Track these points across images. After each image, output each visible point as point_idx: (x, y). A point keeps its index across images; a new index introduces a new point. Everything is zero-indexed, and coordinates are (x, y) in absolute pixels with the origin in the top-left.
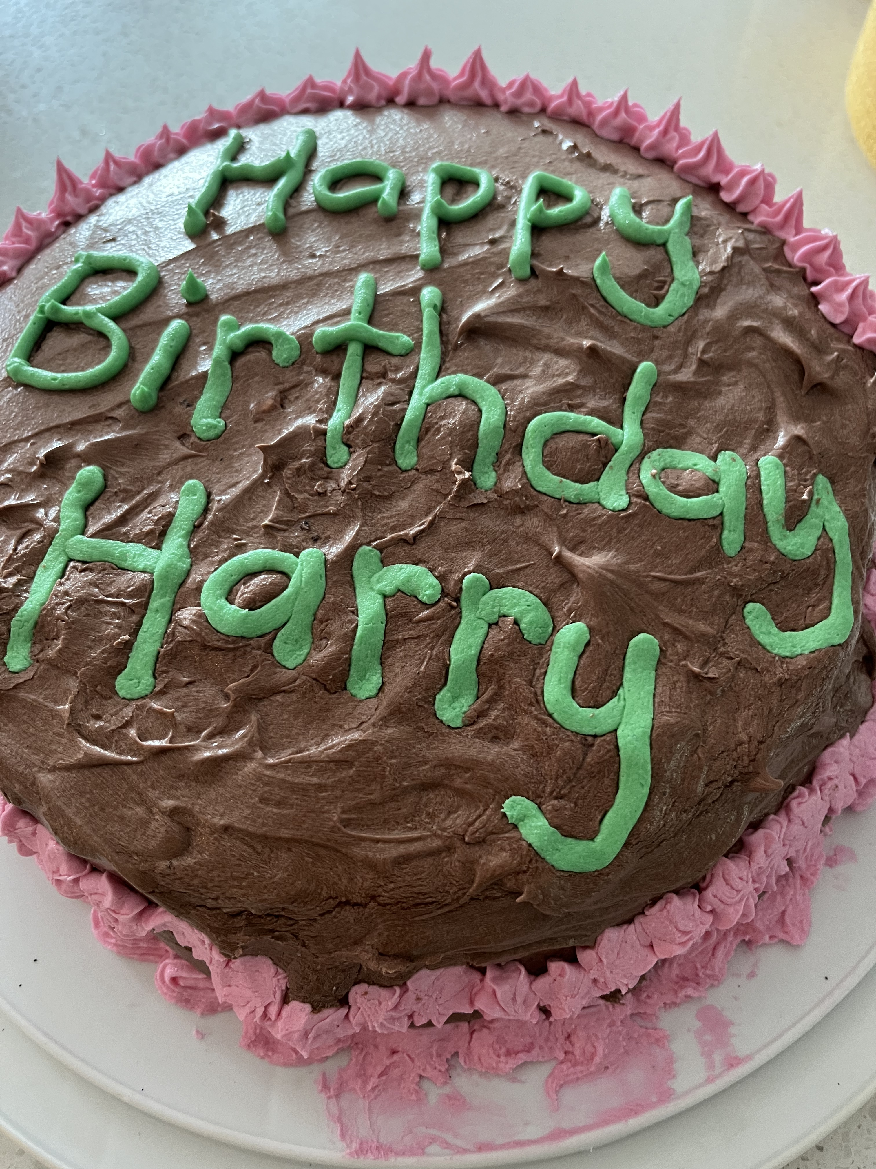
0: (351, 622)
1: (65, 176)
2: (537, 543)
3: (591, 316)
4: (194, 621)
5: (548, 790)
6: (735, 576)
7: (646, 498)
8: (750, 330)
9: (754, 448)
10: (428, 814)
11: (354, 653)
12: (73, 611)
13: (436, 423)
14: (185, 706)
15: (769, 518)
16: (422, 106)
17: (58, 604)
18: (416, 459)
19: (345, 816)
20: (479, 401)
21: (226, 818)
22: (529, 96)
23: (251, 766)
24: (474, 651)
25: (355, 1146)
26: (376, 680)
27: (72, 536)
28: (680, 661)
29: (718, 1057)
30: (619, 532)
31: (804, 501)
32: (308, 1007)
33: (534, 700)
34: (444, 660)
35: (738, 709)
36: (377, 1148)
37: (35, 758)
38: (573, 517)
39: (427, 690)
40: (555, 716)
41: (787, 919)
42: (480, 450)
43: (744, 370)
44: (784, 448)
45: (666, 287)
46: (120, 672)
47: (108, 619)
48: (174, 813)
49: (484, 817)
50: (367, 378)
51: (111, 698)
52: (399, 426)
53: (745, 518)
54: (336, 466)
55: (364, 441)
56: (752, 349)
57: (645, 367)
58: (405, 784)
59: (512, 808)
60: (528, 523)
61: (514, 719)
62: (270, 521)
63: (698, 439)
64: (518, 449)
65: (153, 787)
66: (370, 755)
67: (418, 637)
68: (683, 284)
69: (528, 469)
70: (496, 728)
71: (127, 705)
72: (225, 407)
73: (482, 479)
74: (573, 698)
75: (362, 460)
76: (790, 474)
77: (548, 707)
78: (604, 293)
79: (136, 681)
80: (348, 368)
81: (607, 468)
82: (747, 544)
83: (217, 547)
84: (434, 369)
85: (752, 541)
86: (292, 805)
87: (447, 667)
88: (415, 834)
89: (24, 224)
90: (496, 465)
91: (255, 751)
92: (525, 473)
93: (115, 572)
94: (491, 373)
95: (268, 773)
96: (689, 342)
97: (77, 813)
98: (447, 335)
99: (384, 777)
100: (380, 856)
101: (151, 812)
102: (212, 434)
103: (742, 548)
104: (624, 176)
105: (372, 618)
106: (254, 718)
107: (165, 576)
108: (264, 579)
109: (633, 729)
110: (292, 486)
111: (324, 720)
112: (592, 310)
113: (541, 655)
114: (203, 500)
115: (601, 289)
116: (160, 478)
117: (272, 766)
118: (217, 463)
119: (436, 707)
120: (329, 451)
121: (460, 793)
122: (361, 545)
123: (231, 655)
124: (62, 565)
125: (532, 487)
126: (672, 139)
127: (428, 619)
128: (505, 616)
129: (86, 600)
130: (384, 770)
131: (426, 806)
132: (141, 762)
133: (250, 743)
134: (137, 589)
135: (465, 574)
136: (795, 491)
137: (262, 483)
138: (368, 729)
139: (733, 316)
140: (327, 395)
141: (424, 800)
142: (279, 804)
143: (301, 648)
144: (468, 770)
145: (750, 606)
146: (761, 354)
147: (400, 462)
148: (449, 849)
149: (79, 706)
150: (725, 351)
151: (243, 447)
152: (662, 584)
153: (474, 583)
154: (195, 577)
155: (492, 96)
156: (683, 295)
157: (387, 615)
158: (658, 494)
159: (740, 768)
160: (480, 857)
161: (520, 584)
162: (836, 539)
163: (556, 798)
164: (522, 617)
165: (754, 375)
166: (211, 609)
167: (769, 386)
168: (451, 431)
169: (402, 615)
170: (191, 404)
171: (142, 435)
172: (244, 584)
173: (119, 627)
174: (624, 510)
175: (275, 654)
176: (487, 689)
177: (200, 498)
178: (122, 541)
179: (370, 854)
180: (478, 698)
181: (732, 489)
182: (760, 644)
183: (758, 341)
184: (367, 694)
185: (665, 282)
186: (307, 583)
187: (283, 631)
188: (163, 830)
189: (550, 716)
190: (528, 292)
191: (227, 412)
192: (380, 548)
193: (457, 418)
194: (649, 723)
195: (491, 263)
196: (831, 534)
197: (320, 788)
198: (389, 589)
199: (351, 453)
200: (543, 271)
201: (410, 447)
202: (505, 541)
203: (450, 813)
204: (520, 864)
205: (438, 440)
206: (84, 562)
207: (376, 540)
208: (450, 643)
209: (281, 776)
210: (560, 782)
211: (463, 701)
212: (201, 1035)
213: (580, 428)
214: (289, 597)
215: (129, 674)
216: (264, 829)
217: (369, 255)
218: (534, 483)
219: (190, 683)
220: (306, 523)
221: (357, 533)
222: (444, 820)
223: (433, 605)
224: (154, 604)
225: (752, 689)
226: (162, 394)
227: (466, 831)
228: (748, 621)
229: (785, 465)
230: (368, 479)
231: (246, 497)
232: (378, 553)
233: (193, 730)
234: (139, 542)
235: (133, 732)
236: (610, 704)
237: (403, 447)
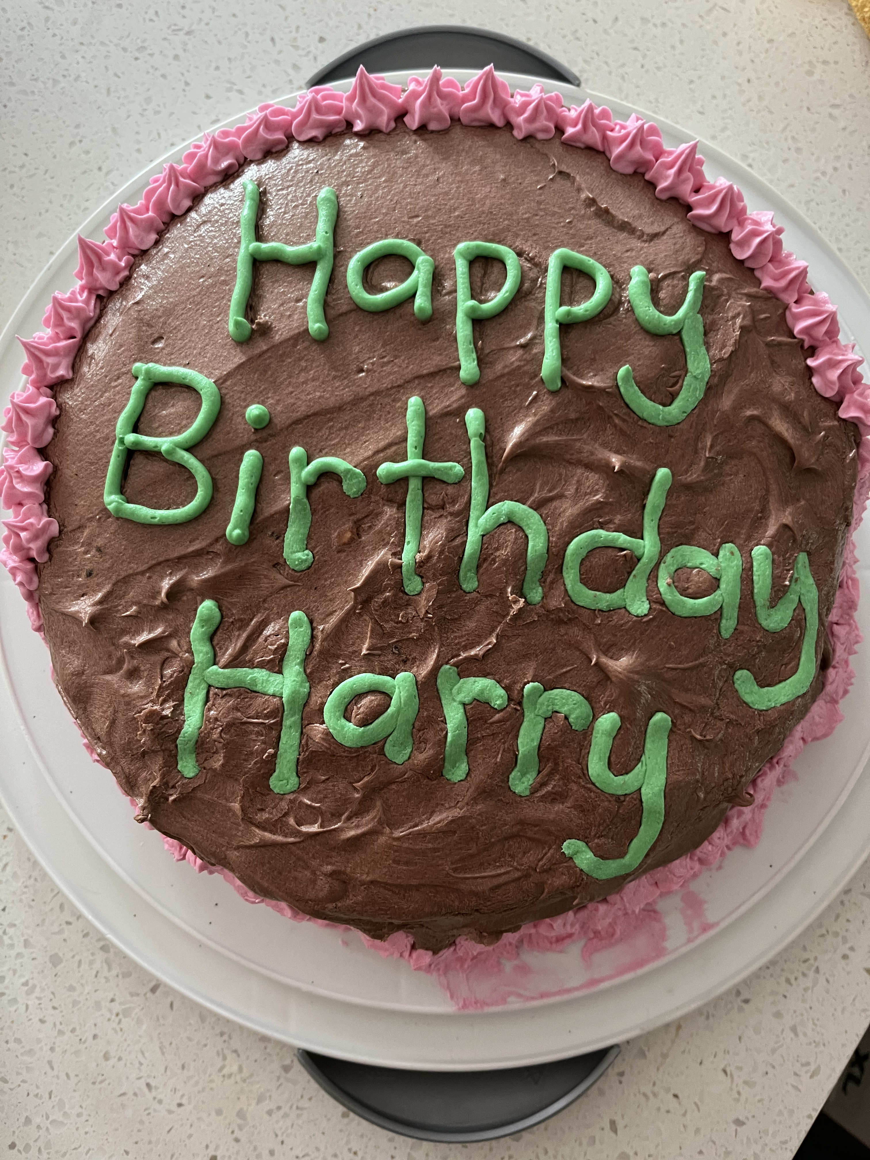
0: (442, 730)
1: (89, 252)
2: (577, 648)
3: (615, 426)
4: (323, 739)
5: (592, 834)
6: (729, 655)
7: (663, 603)
8: (752, 418)
9: (749, 538)
10: (510, 855)
11: (447, 753)
12: (225, 734)
13: (492, 554)
14: (325, 797)
15: (758, 603)
16: (432, 132)
17: (212, 729)
18: (477, 583)
19: (454, 866)
20: (525, 528)
21: (371, 875)
22: (543, 122)
23: (382, 840)
24: (536, 743)
25: (461, 1005)
26: (464, 767)
27: (208, 668)
28: (686, 729)
29: (696, 925)
30: (642, 633)
31: (786, 586)
32: (430, 953)
33: (581, 775)
34: (514, 751)
35: (725, 755)
36: (476, 1003)
37: (221, 840)
38: (605, 624)
39: (503, 774)
40: (597, 784)
41: (747, 832)
42: (528, 572)
43: (745, 459)
44: (773, 537)
45: (680, 381)
46: (271, 775)
47: (253, 737)
48: (332, 874)
49: (549, 854)
50: (428, 509)
51: (268, 794)
52: (461, 559)
53: (739, 607)
54: (412, 594)
55: (434, 575)
56: (751, 438)
57: (662, 472)
58: (493, 840)
59: (569, 847)
60: (570, 632)
61: (567, 786)
62: (368, 650)
63: (704, 535)
64: (560, 570)
65: (314, 857)
66: (467, 825)
67: (493, 734)
68: (695, 377)
69: (569, 587)
70: (554, 794)
71: (281, 800)
72: (309, 537)
73: (532, 594)
74: (610, 769)
75: (434, 592)
76: (777, 562)
77: (592, 778)
78: (627, 401)
79: (285, 781)
80: (412, 501)
81: (631, 577)
82: (739, 627)
83: (328, 671)
84: (484, 497)
85: (744, 624)
86: (416, 863)
87: (516, 756)
88: (503, 870)
89: (65, 315)
90: (542, 581)
91: (384, 828)
92: (566, 590)
93: (249, 695)
94: (532, 499)
95: (395, 843)
96: (698, 438)
97: (262, 878)
98: (492, 457)
99: (478, 838)
100: (480, 889)
101: (315, 874)
102: (304, 566)
103: (736, 629)
104: (640, 237)
105: (457, 727)
106: (379, 803)
107: (292, 700)
108: (371, 701)
109: (652, 789)
110: (380, 616)
111: (430, 801)
112: (617, 421)
113: (585, 738)
114: (309, 631)
115: (625, 397)
116: (266, 605)
117: (398, 839)
118: (313, 591)
119: (510, 784)
120: (406, 582)
121: (530, 839)
122: (442, 665)
123: (355, 760)
124: (205, 691)
125: (572, 601)
126: (688, 179)
127: (499, 721)
128: (557, 712)
129: (234, 724)
130: (478, 833)
131: (508, 850)
132: (303, 841)
133: (380, 822)
134: (272, 712)
135: (525, 684)
136: (780, 577)
137: (355, 612)
138: (463, 807)
139: (738, 407)
140: (397, 528)
141: (506, 846)
142: (407, 863)
143: (405, 749)
144: (536, 826)
145: (738, 674)
146: (759, 442)
147: (464, 586)
148: (527, 876)
149: (247, 804)
150: (729, 441)
151: (332, 577)
152: (674, 673)
153: (534, 690)
154: (316, 700)
155: (505, 116)
156: (695, 389)
157: (467, 720)
158: (673, 601)
159: (726, 795)
160: (548, 879)
161: (566, 685)
162: (808, 609)
163: (599, 837)
164: (570, 714)
165: (753, 464)
166: (334, 729)
167: (765, 474)
168: (505, 562)
169: (479, 719)
170: (280, 536)
171: (242, 567)
172: (356, 704)
173: (264, 742)
174: (646, 615)
175: (387, 754)
176: (545, 766)
177: (306, 629)
178: (249, 667)
179: (473, 888)
180: (539, 772)
181: (731, 585)
182: (745, 702)
183: (760, 429)
184: (459, 779)
185: (680, 376)
186: (406, 704)
187: (390, 738)
188: (327, 886)
189: (593, 784)
190: (559, 405)
191: (313, 543)
192: (456, 665)
193: (508, 549)
194: (663, 782)
195: (525, 373)
196: (804, 605)
197: (435, 850)
198: (467, 700)
199: (423, 583)
200: (573, 383)
201: (471, 574)
202: (554, 649)
203: (525, 853)
204: (575, 882)
205: (495, 569)
206: (223, 689)
207: (453, 658)
208: (517, 736)
209: (405, 845)
210: (601, 828)
211: (529, 776)
212: (345, 943)
213: (609, 545)
214: (392, 715)
215: (279, 776)
216: (399, 881)
217: (413, 369)
218: (574, 599)
219: (327, 779)
220: (396, 648)
221: (438, 656)
222: (521, 859)
223: (502, 710)
224: (287, 722)
225: (737, 740)
226: (252, 527)
227: (537, 865)
228: (736, 685)
229: (773, 554)
230: (441, 607)
231: (344, 626)
232: (456, 669)
233: (336, 815)
234: (262, 667)
235: (292, 821)
236: (636, 770)
237: (466, 574)
